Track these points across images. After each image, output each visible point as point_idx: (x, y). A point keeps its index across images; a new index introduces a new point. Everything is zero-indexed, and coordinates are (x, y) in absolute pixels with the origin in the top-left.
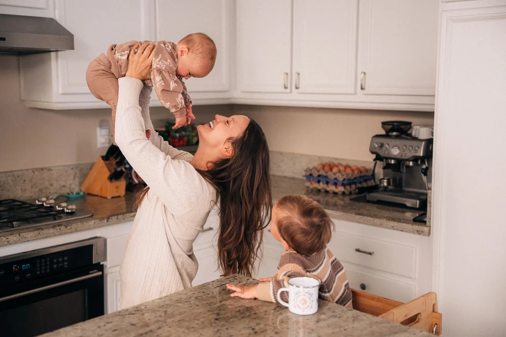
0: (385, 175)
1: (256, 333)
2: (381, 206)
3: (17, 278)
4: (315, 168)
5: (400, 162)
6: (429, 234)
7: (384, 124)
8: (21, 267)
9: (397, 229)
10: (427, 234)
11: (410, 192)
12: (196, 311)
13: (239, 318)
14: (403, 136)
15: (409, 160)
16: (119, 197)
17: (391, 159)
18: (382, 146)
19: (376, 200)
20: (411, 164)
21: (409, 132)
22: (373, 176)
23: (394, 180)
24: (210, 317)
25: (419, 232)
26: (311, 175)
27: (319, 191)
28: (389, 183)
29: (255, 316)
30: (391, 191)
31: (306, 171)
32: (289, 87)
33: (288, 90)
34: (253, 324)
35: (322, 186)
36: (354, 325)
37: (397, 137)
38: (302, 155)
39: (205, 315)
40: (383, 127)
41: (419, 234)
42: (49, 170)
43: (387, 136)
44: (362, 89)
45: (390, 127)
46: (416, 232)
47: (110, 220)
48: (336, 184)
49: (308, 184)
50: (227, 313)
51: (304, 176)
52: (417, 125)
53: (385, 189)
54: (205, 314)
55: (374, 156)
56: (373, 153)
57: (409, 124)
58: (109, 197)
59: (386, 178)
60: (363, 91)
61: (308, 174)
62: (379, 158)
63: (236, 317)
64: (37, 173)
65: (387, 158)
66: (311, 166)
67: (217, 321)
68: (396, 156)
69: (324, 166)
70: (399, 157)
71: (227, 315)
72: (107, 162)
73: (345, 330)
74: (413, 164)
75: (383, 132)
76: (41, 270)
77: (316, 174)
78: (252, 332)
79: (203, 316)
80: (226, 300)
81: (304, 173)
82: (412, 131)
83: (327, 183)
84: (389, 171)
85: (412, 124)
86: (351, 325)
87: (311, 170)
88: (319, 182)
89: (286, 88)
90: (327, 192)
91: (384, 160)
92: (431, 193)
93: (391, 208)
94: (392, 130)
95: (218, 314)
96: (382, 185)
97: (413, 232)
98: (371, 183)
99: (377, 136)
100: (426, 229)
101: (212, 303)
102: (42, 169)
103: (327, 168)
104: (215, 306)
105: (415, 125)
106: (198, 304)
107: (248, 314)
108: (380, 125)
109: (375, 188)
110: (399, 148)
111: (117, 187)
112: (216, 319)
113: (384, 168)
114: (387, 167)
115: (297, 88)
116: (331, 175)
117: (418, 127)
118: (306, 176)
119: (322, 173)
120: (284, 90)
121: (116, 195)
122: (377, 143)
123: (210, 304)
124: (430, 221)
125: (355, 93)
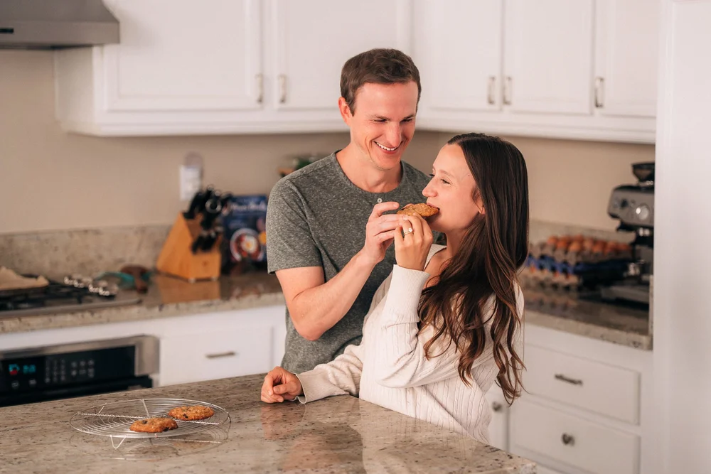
3: (15, 385)
6: (650, 347)
7: (635, 167)
8: (22, 368)
9: (608, 340)
16: (208, 280)
17: (640, 227)
18: (624, 204)
25: (635, 345)
27: (542, 284)
32: (496, 101)
33: (496, 107)
35: (545, 275)
40: (635, 173)
42: (97, 232)
44: (597, 105)
46: (631, 344)
47: (164, 309)
48: (565, 272)
56: (613, 217)
58: (192, 279)
60: (598, 110)
62: (623, 226)
64: (76, 237)
68: (645, 221)
69: (557, 241)
72: (191, 222)
75: (635, 182)
76: (51, 377)
77: (537, 254)
83: (553, 270)
89: (491, 102)
90: (554, 286)
96: (629, 273)
97: (628, 345)
99: (622, 187)
102: (86, 231)
103: (561, 244)
108: (630, 169)
110: (648, 208)
111: (205, 264)
114: (637, 241)
115: (506, 103)
119: (548, 251)
120: (488, 107)
121: (203, 275)
122: (617, 200)
124: (652, 327)
125: (591, 113)
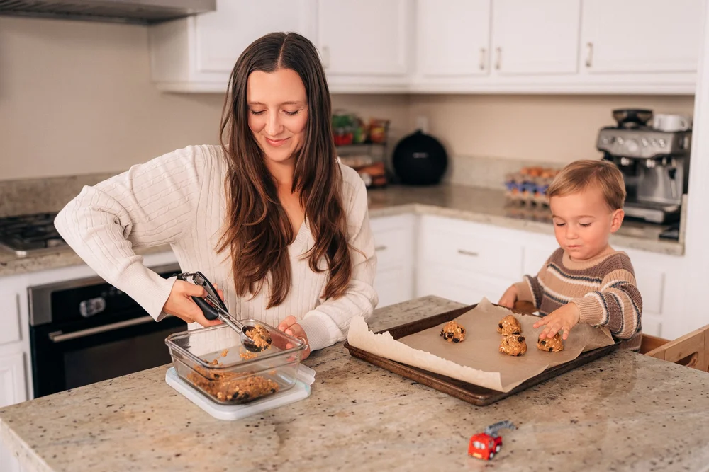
4: (518, 173)
5: (637, 162)
6: (683, 253)
10: (679, 253)
14: (642, 127)
15: (650, 159)
18: (613, 141)
20: (651, 164)
21: (649, 124)
26: (513, 181)
27: (523, 203)
31: (507, 176)
35: (527, 196)
37: (633, 129)
38: (498, 159)
40: (615, 117)
41: (669, 253)
43: (621, 126)
44: (588, 65)
45: (625, 115)
46: (664, 251)
49: (509, 194)
51: (504, 184)
52: (661, 113)
55: (602, 154)
56: (600, 150)
57: (649, 112)
61: (510, 179)
62: (608, 156)
65: (619, 158)
66: (514, 171)
68: (633, 153)
69: (529, 171)
70: (636, 155)
74: (655, 164)
75: (615, 124)
77: (519, 181)
81: (504, 180)
82: (653, 123)
83: (535, 192)
85: (654, 113)
87: (513, 175)
88: (524, 190)
89: (482, 67)
90: (534, 204)
92: (687, 199)
94: (627, 120)
97: (661, 252)
99: (607, 129)
100: (677, 247)
103: (534, 174)
105: (658, 114)
108: (610, 115)
110: (637, 142)
116: (541, 182)
117: (662, 116)
118: (506, 184)
119: (528, 179)
120: (479, 71)
124: (684, 237)
125: (578, 72)
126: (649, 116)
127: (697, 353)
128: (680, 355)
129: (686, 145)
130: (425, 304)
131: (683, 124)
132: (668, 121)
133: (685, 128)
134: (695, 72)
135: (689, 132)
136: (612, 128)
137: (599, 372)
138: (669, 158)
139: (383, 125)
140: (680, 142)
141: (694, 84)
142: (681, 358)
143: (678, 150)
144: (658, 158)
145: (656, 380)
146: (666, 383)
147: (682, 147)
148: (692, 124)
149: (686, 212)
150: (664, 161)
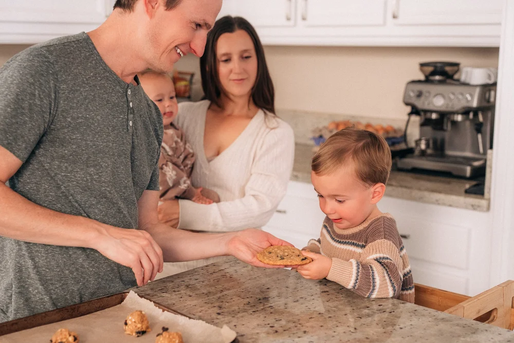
0: (422, 134)
1: (276, 332)
2: (418, 176)
4: (325, 128)
5: (444, 116)
6: (488, 208)
7: (423, 65)
9: (444, 204)
10: (485, 209)
11: (456, 157)
12: (189, 303)
13: (250, 312)
14: (449, 81)
15: (457, 113)
17: (432, 112)
18: (420, 95)
19: (410, 167)
20: (459, 118)
21: (456, 77)
22: (404, 137)
23: (435, 142)
24: (210, 311)
25: (474, 207)
26: (321, 137)
28: (428, 145)
29: (272, 310)
30: (431, 155)
31: (314, 131)
32: (293, 17)
33: (292, 23)
34: (271, 320)
36: (412, 323)
37: (441, 82)
38: (306, 113)
39: (203, 308)
40: (422, 70)
41: (474, 209)
43: (427, 81)
44: (395, 17)
45: (430, 69)
46: (470, 207)
50: (232, 306)
51: (311, 139)
52: (468, 66)
53: (423, 154)
54: (201, 307)
55: (409, 109)
56: (407, 104)
57: (457, 65)
59: (423, 138)
60: (395, 21)
61: (317, 135)
62: (415, 111)
63: (245, 311)
65: (426, 111)
66: (321, 126)
67: (219, 317)
68: (441, 107)
69: (337, 125)
70: (443, 109)
71: (233, 308)
73: (401, 328)
74: (462, 118)
75: (422, 77)
77: (327, 135)
78: (271, 330)
79: (200, 309)
80: (229, 289)
81: (311, 135)
82: (460, 75)
84: (428, 129)
85: (461, 66)
86: (409, 323)
87: (320, 130)
89: (288, 19)
91: (422, 113)
92: (492, 154)
93: (432, 178)
94: (433, 73)
95: (220, 307)
96: (418, 148)
97: (466, 208)
98: (402, 146)
99: (414, 82)
100: (483, 202)
101: (210, 292)
104: (215, 297)
105: (465, 66)
106: (191, 294)
107: (262, 308)
108: (417, 67)
109: (409, 152)
110: (444, 97)
112: (219, 314)
113: (423, 125)
114: (426, 123)
115: (304, 19)
117: (469, 69)
118: (314, 139)
120: (286, 22)
122: (413, 91)
123: (207, 294)
124: (489, 192)
125: (385, 24)
126: (455, 68)
127: (496, 308)
128: (479, 312)
129: (492, 99)
130: (231, 266)
131: (489, 77)
132: (475, 74)
133: (491, 82)
134: (499, 24)
135: (495, 84)
136: (419, 82)
137: (399, 329)
138: (476, 111)
139: (188, 77)
140: (487, 95)
141: (499, 37)
142: (480, 314)
143: (485, 104)
144: (466, 112)
145: (453, 337)
146: (463, 339)
147: (488, 101)
148: (496, 77)
149: (491, 167)
150: (471, 115)
